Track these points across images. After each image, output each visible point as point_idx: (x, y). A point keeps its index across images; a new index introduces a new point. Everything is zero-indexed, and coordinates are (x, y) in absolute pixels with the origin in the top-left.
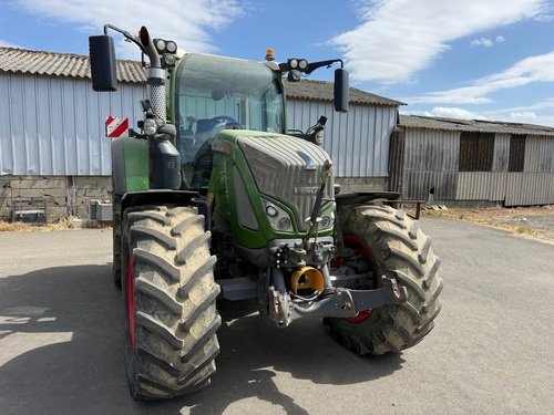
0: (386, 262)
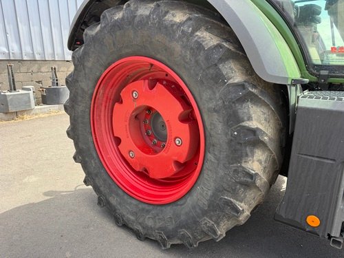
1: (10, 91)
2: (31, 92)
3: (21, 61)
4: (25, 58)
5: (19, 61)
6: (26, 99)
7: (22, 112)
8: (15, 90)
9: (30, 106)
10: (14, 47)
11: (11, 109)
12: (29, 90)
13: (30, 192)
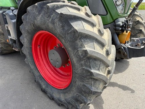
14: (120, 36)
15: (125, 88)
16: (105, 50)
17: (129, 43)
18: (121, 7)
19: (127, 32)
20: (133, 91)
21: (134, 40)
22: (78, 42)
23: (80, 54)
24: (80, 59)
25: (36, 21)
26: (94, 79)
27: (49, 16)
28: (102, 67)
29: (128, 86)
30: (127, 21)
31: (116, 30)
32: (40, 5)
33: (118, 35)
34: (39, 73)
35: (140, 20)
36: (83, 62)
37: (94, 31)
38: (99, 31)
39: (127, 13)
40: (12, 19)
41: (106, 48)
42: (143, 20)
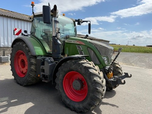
0: (116, 69)
1: (3, 56)
2: (9, 57)
3: (8, 47)
4: (9, 46)
5: (7, 47)
6: (7, 58)
7: (6, 62)
8: (4, 56)
9: (8, 61)
10: (6, 43)
11: (2, 61)
12: (9, 56)
13: (2, 78)
14: (108, 75)
15: (113, 105)
16: (101, 80)
17: (113, 79)
18: (106, 61)
19: (111, 73)
20: (118, 107)
21: (115, 77)
22: (92, 77)
23: (92, 81)
24: (92, 83)
25: (71, 67)
26: (98, 92)
27: (79, 66)
28: (101, 87)
29: (115, 104)
30: (110, 68)
31: (105, 71)
32: (75, 61)
33: (107, 74)
34: (65, 95)
35: (119, 66)
36: (93, 85)
37: (97, 73)
38: (99, 73)
39: (110, 64)
40: (49, 64)
41: (102, 79)
42: (120, 66)
